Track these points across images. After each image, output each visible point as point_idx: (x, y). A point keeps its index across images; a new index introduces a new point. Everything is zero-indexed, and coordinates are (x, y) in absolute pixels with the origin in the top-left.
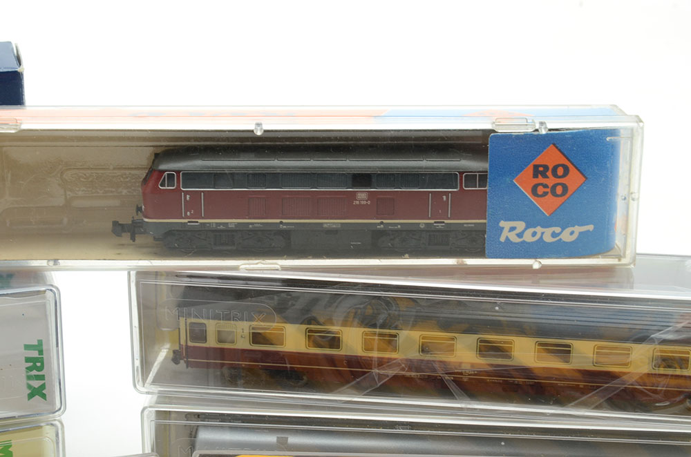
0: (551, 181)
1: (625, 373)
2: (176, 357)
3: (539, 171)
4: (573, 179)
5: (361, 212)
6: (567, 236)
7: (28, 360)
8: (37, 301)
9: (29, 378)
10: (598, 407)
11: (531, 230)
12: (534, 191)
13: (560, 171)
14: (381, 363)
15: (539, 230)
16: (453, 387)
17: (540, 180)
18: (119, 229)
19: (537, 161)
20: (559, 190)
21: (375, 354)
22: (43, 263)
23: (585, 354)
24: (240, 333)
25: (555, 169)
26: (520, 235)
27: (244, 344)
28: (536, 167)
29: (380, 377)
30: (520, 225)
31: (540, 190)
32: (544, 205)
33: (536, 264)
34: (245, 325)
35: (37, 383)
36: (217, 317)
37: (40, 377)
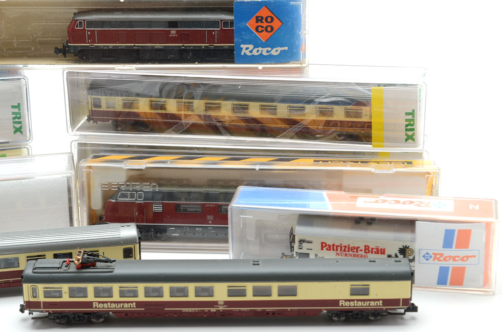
0: (265, 24)
1: (302, 120)
2: (89, 120)
3: (259, 19)
4: (276, 24)
6: (274, 52)
7: (13, 113)
8: (16, 83)
9: (14, 123)
10: (292, 138)
11: (256, 49)
12: (257, 30)
13: (269, 20)
14: (186, 116)
15: (260, 49)
16: (222, 130)
17: (260, 24)
18: (58, 51)
20: (269, 29)
21: (183, 113)
22: (21, 66)
24: (117, 103)
25: (266, 18)
26: (251, 52)
27: (119, 108)
28: (257, 17)
29: (187, 124)
30: (251, 47)
31: (260, 29)
32: (263, 37)
33: (260, 67)
34: (120, 98)
35: (18, 126)
36: (106, 95)
37: (20, 123)
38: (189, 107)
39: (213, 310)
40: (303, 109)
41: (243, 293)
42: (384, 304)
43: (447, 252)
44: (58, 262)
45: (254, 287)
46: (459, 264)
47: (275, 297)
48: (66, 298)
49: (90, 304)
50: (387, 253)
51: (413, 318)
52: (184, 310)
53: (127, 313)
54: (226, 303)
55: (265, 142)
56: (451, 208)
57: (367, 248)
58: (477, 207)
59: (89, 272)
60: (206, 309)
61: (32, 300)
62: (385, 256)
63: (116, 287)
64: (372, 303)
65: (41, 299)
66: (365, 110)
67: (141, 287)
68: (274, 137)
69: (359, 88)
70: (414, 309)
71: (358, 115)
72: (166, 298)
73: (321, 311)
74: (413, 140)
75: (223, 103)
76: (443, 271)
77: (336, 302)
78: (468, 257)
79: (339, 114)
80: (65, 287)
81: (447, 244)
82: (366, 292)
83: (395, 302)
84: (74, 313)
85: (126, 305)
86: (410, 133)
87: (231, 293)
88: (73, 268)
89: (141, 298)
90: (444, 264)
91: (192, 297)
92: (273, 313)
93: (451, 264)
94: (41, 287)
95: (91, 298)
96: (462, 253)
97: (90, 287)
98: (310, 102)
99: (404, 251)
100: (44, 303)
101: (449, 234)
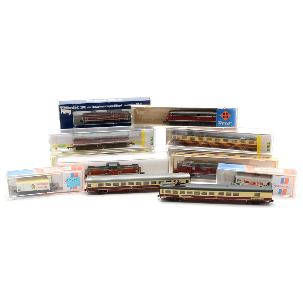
0: (226, 116)
1: (236, 144)
2: (171, 142)
3: (224, 114)
4: (229, 116)
5: (198, 120)
6: (228, 124)
7: (151, 139)
8: (153, 131)
9: (151, 142)
10: (232, 149)
11: (223, 123)
12: (223, 117)
13: (227, 114)
14: (201, 142)
15: (224, 123)
16: (211, 146)
17: (224, 115)
18: (164, 122)
19: (224, 113)
20: (227, 117)
22: (153, 126)
23: (230, 141)
24: (181, 137)
25: (226, 114)
26: (221, 123)
27: (181, 139)
28: (223, 114)
29: (201, 144)
30: (221, 122)
31: (224, 117)
32: (225, 119)
33: (224, 128)
34: (181, 136)
35: (152, 143)
36: (177, 135)
37: (152, 142)
38: (202, 139)
39: (214, 199)
40: (236, 141)
41: (223, 194)
42: (264, 199)
43: (282, 185)
44: (169, 183)
45: (226, 193)
46: (285, 188)
47: (232, 196)
48: (172, 194)
49: (178, 196)
50: (264, 184)
51: (272, 204)
52: (205, 198)
53: (189, 199)
54: (218, 197)
55: (224, 150)
56: (283, 172)
57: (258, 183)
58: (291, 172)
59: (178, 186)
60: (212, 199)
61: (162, 193)
62: (263, 185)
63: (186, 191)
64: (261, 199)
65: (165, 193)
66: (255, 141)
67: (193, 191)
68: (227, 149)
69: (254, 135)
70: (273, 201)
71: (253, 143)
72: (201, 195)
73: (245, 200)
74: (269, 151)
75: (212, 138)
76: (280, 190)
77: (250, 198)
78: (288, 186)
79: (247, 143)
80: (172, 190)
81: (282, 182)
82: (259, 195)
83: (267, 199)
84: (174, 198)
85: (189, 196)
86: (268, 149)
87: (219, 194)
88: (174, 185)
89: (193, 194)
90: (281, 188)
91: (208, 195)
92: (231, 200)
93: (283, 188)
94: (165, 190)
95: (179, 194)
96: (286, 185)
97: (179, 191)
98: (239, 139)
99: (269, 184)
100: (165, 195)
101: (283, 179)
